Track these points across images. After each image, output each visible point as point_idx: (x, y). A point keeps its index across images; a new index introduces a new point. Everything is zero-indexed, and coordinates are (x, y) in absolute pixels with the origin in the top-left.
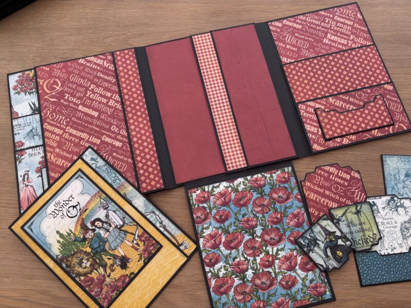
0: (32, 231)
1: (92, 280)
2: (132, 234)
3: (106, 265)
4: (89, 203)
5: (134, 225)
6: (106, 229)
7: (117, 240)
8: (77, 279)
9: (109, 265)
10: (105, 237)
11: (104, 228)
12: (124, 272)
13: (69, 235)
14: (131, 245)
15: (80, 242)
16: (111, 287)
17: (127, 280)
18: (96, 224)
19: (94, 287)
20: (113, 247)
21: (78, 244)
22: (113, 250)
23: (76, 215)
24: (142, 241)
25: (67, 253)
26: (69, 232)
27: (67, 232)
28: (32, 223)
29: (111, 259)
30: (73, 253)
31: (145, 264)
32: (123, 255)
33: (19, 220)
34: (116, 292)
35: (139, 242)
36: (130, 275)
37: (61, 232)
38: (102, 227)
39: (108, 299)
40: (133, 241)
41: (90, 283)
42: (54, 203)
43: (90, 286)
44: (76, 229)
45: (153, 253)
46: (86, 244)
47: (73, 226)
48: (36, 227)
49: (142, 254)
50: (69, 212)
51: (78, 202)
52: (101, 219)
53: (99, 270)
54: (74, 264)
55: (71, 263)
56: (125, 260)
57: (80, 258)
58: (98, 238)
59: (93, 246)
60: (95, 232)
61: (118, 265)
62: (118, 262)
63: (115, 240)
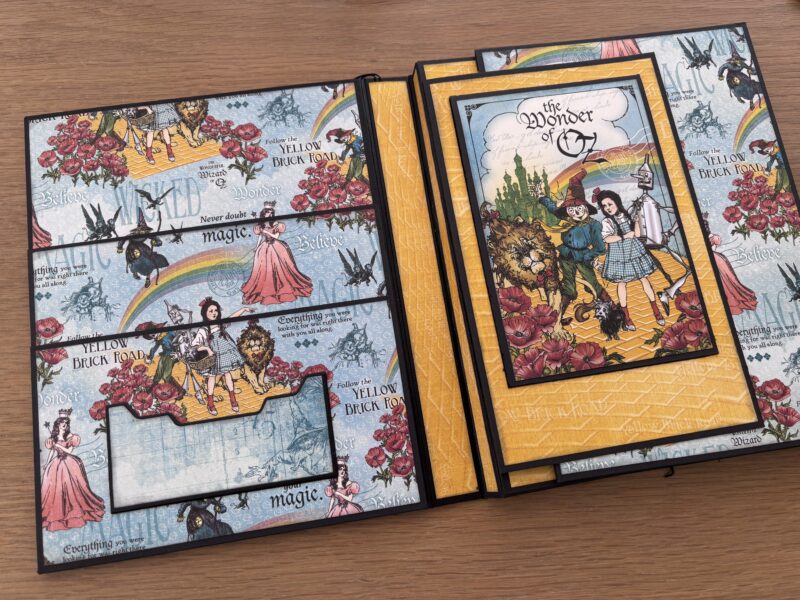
0: (469, 118)
1: (525, 303)
2: (667, 277)
3: (574, 296)
4: (616, 151)
5: (684, 264)
6: (618, 226)
7: (629, 266)
8: (496, 279)
9: (579, 300)
10: (608, 240)
11: (615, 222)
12: (601, 339)
13: (537, 181)
14: (653, 300)
15: (550, 211)
16: (556, 349)
17: (599, 361)
18: (606, 201)
19: (518, 320)
20: (610, 273)
21: (543, 213)
22: (606, 278)
23: (576, 156)
24: (679, 308)
25: (511, 212)
26: (540, 174)
27: (535, 173)
28: (479, 106)
29: (590, 292)
30: (521, 220)
31: (657, 360)
32: (623, 305)
33: (455, 83)
34: (559, 366)
35: (672, 306)
36: (611, 357)
37: (524, 164)
38: (612, 217)
39: (532, 366)
40: (660, 293)
41: (516, 305)
42: (546, 100)
43: (513, 311)
44: (557, 180)
45: (690, 351)
46: (557, 225)
47: (555, 171)
48: (482, 117)
49: (663, 333)
50: (565, 138)
51: (595, 134)
52: (623, 200)
53: (551, 295)
54: (510, 244)
55: (505, 238)
56: (619, 318)
57: (530, 242)
58: (590, 232)
59: (571, 239)
60: (592, 216)
61: (598, 317)
62: (601, 311)
63: (624, 263)
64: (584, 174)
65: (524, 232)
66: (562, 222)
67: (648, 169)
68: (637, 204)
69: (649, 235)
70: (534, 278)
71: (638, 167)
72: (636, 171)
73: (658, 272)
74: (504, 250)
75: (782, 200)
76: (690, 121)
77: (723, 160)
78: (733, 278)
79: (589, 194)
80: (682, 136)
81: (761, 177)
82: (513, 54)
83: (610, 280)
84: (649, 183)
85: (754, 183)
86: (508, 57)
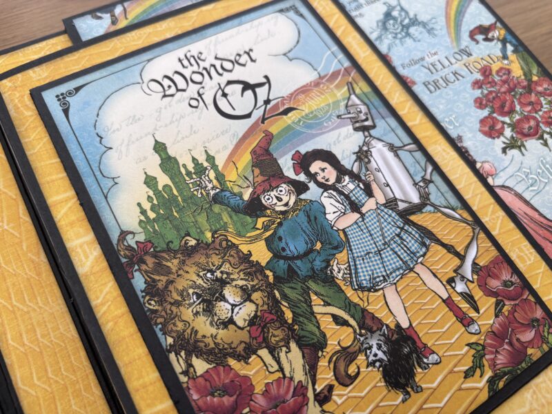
0: (66, 112)
2: (450, 249)
4: (304, 90)
5: (464, 221)
6: (347, 197)
8: (178, 364)
10: (341, 225)
11: (341, 193)
13: (200, 170)
14: (445, 296)
15: (236, 210)
18: (315, 167)
20: (364, 278)
21: (226, 218)
22: (361, 288)
23: (248, 116)
24: (489, 293)
25: (171, 235)
26: (202, 159)
27: (194, 159)
28: (77, 89)
29: (345, 323)
30: (193, 242)
32: (405, 325)
33: (37, 69)
35: (478, 294)
37: (172, 152)
38: (333, 187)
40: (451, 281)
41: (226, 401)
42: (181, 53)
44: (231, 159)
45: (535, 359)
46: (255, 228)
47: (225, 148)
48: (87, 104)
49: (484, 347)
50: (225, 95)
51: (266, 77)
52: (339, 157)
53: (282, 355)
54: (185, 290)
55: (172, 282)
56: (406, 350)
57: (218, 274)
58: (309, 221)
59: (283, 244)
60: (303, 196)
61: (373, 364)
62: (375, 349)
63: (379, 252)
64: (269, 137)
65: (203, 260)
66: (261, 221)
67: (358, 102)
68: (363, 155)
69: (399, 195)
70: (244, 336)
71: (343, 104)
72: (342, 110)
73: (435, 247)
74: (177, 304)
75: (540, 89)
76: (385, 28)
77: (446, 63)
78: (536, 216)
79: (287, 165)
80: (383, 49)
81: (501, 69)
82: (118, 10)
83: (369, 290)
84: (367, 120)
85: (497, 79)
86: (113, 16)
